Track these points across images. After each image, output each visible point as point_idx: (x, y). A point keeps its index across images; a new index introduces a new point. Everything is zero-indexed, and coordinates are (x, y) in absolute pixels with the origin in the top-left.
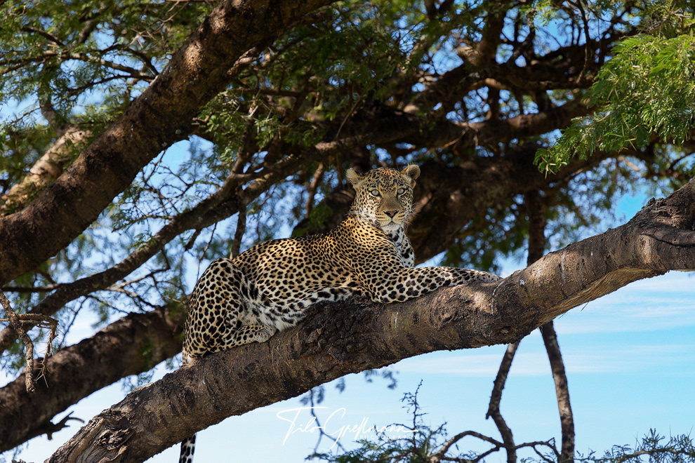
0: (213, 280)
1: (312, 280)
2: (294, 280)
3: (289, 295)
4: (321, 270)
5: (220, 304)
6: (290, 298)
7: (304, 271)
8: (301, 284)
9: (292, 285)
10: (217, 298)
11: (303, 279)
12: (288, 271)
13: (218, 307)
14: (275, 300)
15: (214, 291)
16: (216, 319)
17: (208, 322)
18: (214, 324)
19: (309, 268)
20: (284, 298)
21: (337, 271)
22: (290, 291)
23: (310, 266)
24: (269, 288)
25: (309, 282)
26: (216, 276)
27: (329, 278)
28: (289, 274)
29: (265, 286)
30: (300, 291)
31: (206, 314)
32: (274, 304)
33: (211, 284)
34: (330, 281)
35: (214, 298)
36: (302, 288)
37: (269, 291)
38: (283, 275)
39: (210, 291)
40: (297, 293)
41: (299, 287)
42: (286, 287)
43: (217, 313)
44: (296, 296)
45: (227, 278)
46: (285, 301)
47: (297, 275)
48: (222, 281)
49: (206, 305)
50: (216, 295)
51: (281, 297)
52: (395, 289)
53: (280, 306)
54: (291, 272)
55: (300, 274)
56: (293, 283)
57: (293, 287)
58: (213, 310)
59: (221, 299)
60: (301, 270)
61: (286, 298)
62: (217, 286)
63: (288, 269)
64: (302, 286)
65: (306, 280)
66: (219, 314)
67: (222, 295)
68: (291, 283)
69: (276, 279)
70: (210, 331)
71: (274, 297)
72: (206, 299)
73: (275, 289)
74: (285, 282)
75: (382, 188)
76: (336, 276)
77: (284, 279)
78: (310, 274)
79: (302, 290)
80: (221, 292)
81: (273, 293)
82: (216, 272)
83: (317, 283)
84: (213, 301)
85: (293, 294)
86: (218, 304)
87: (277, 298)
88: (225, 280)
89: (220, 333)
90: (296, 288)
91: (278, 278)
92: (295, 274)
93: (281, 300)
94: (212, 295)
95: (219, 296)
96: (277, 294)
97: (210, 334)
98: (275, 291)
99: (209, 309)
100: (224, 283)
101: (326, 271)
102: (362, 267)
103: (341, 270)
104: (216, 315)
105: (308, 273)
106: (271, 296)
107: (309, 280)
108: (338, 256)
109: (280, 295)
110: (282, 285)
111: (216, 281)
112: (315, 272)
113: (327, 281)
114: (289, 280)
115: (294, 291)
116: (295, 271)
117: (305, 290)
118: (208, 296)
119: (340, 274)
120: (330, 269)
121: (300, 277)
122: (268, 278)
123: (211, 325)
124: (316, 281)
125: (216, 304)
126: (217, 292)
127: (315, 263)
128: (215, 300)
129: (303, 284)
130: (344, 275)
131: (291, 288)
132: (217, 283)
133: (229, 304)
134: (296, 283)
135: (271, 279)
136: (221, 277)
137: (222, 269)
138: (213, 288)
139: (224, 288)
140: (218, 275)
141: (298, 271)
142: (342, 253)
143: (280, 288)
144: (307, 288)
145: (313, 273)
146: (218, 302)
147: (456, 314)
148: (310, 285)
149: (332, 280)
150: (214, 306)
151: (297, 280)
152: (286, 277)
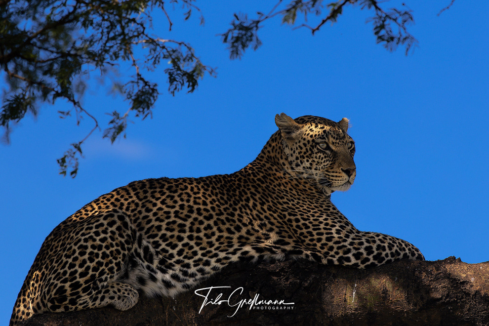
0: (105, 232)
1: (226, 234)
2: (201, 235)
3: (195, 253)
4: (238, 223)
5: (105, 261)
6: (196, 258)
7: (216, 223)
8: (210, 240)
9: (199, 241)
10: (104, 253)
11: (213, 234)
12: (192, 224)
13: (100, 264)
14: (178, 262)
15: (104, 244)
16: (89, 275)
17: (77, 275)
18: (82, 280)
19: (222, 221)
20: (190, 258)
21: (259, 226)
22: (196, 248)
23: (223, 217)
24: (167, 245)
25: (220, 237)
26: (110, 229)
27: (248, 232)
28: (195, 227)
29: (161, 242)
30: (208, 249)
31: (81, 266)
32: (178, 267)
33: (102, 236)
34: (249, 236)
35: (100, 253)
36: (211, 244)
37: (168, 248)
38: (187, 229)
39: (98, 242)
40: (204, 251)
41: (208, 243)
42: (192, 243)
43: (95, 269)
44: (203, 255)
45: (124, 234)
46: (191, 262)
47: (205, 229)
48: (117, 236)
49: (86, 257)
50: (104, 250)
51: (185, 257)
52: (362, 250)
53: (185, 269)
54: (196, 225)
55: (209, 227)
56: (201, 239)
57: (201, 244)
58: (92, 265)
59: (108, 256)
60: (211, 222)
61: (192, 258)
62: (109, 240)
63: (190, 220)
64: (211, 242)
65: (217, 234)
66: (97, 271)
67: (111, 252)
68: (198, 238)
69: (176, 233)
70: (70, 286)
71: (177, 258)
72: (89, 250)
73: (176, 246)
74: (190, 238)
75: (334, 141)
76: (258, 231)
77: (188, 234)
78: (223, 227)
79: (211, 247)
80: (111, 249)
81: (175, 252)
82: (111, 224)
83: (232, 239)
84: (97, 255)
85: (200, 252)
86: (102, 260)
87: (181, 258)
88: (121, 236)
89: (81, 293)
90: (204, 245)
91: (179, 232)
92: (202, 227)
93: (186, 261)
94: (100, 247)
95: (108, 252)
96: (180, 253)
97: (69, 289)
98: (177, 249)
99: (88, 262)
100: (120, 239)
101: (245, 225)
102: (307, 222)
103: (265, 225)
104: (93, 271)
105: (221, 226)
106: (172, 256)
107: (221, 234)
108: (265, 207)
109: (185, 254)
110: (186, 240)
111: (109, 234)
112: (231, 225)
113: (245, 235)
114: (195, 234)
115: (201, 249)
116: (201, 223)
117: (215, 247)
118: (93, 247)
119: (262, 229)
120: (249, 223)
121: (209, 232)
122: (163, 232)
123: (78, 279)
124: (231, 236)
125: (100, 259)
126: (107, 247)
127: (228, 214)
128: (101, 255)
129: (213, 239)
130: (268, 231)
131: (198, 244)
132: (110, 237)
133: (113, 265)
134: (204, 238)
135: (169, 234)
136: (117, 232)
137: (119, 223)
138: (103, 240)
139: (117, 245)
140: (114, 228)
141: (206, 223)
142: (271, 204)
143: (184, 245)
144: (217, 245)
145: (228, 225)
146: (103, 258)
147: (448, 296)
148: (222, 240)
149: (252, 235)
150: (97, 260)
151: (206, 235)
152: (191, 230)
